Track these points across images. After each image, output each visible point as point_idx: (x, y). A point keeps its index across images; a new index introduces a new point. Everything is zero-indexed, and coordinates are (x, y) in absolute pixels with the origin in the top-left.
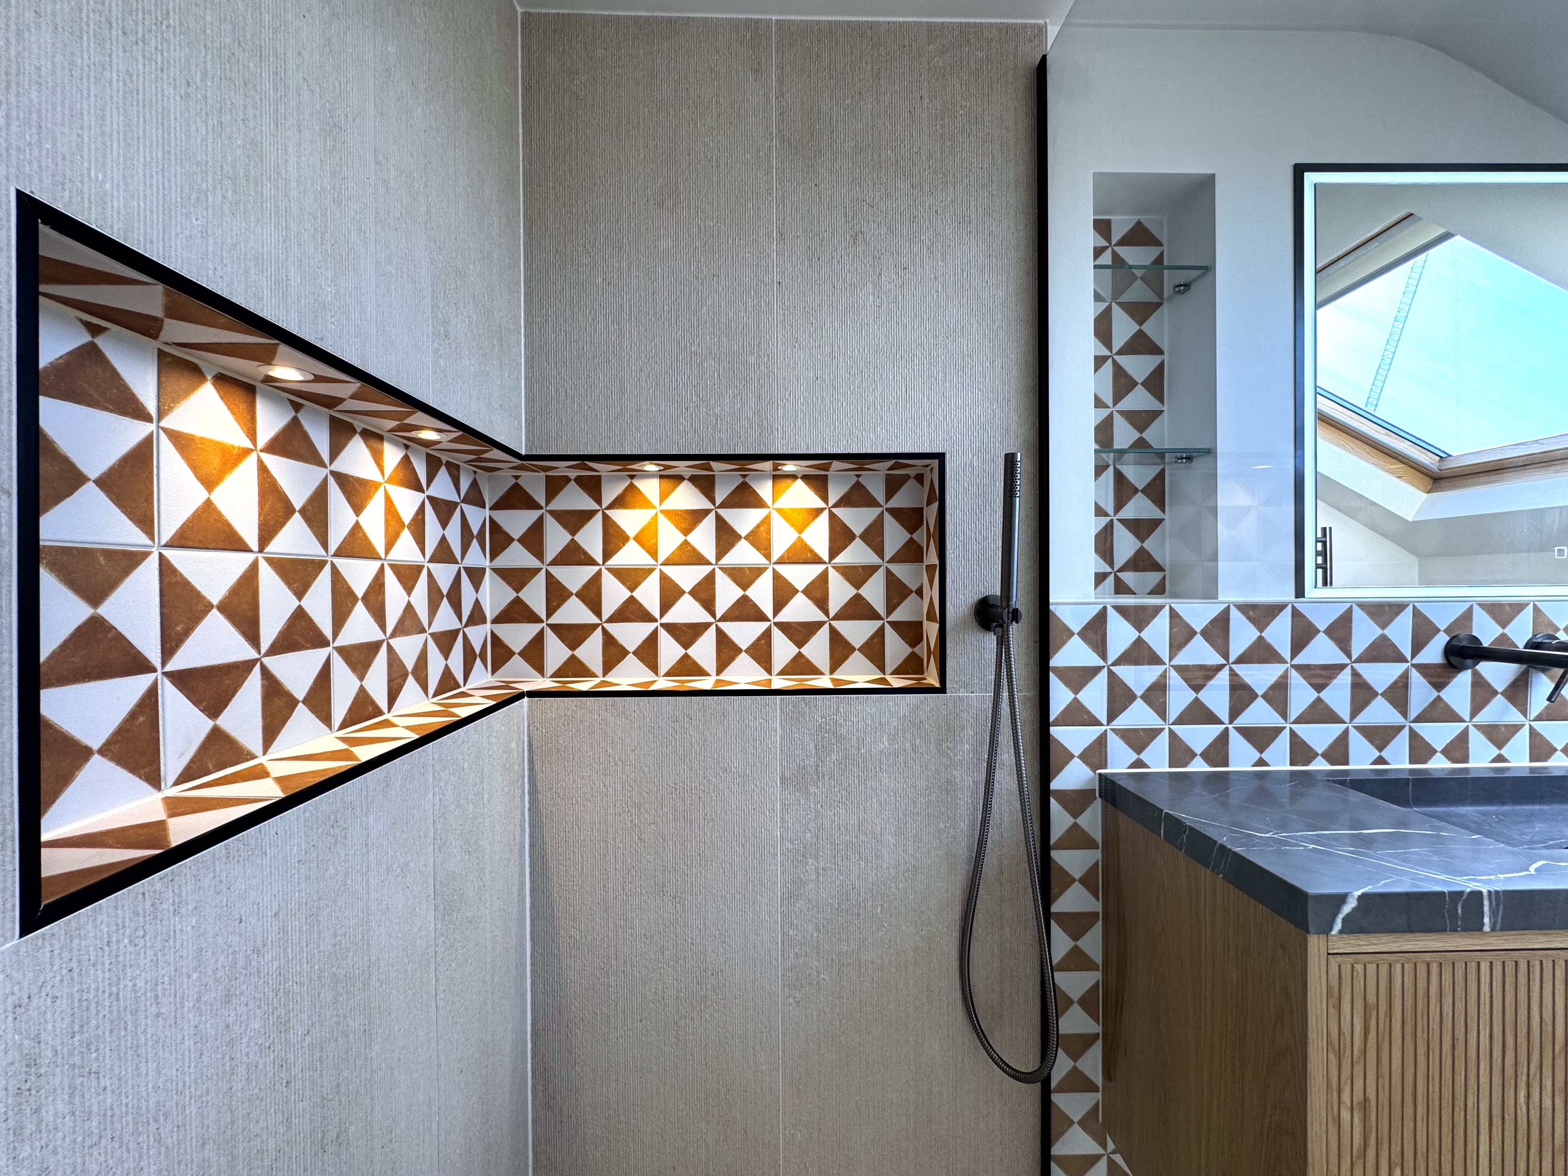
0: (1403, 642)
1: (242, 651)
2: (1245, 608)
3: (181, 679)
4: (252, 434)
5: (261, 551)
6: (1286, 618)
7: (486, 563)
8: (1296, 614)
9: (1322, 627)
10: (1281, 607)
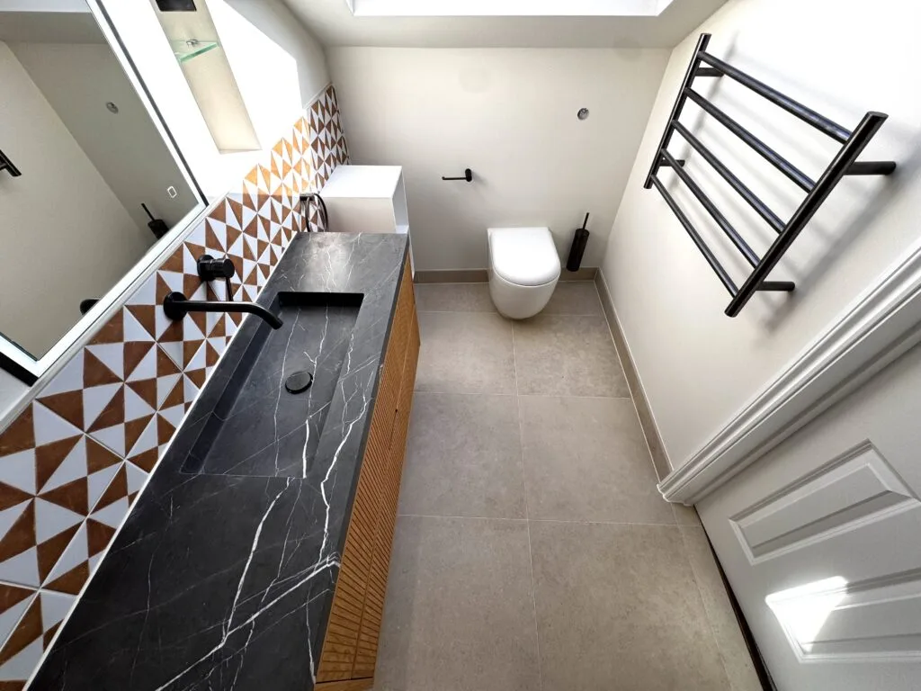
0: (141, 335)
6: (41, 414)
8: (49, 402)
9: (80, 385)
10: (28, 413)
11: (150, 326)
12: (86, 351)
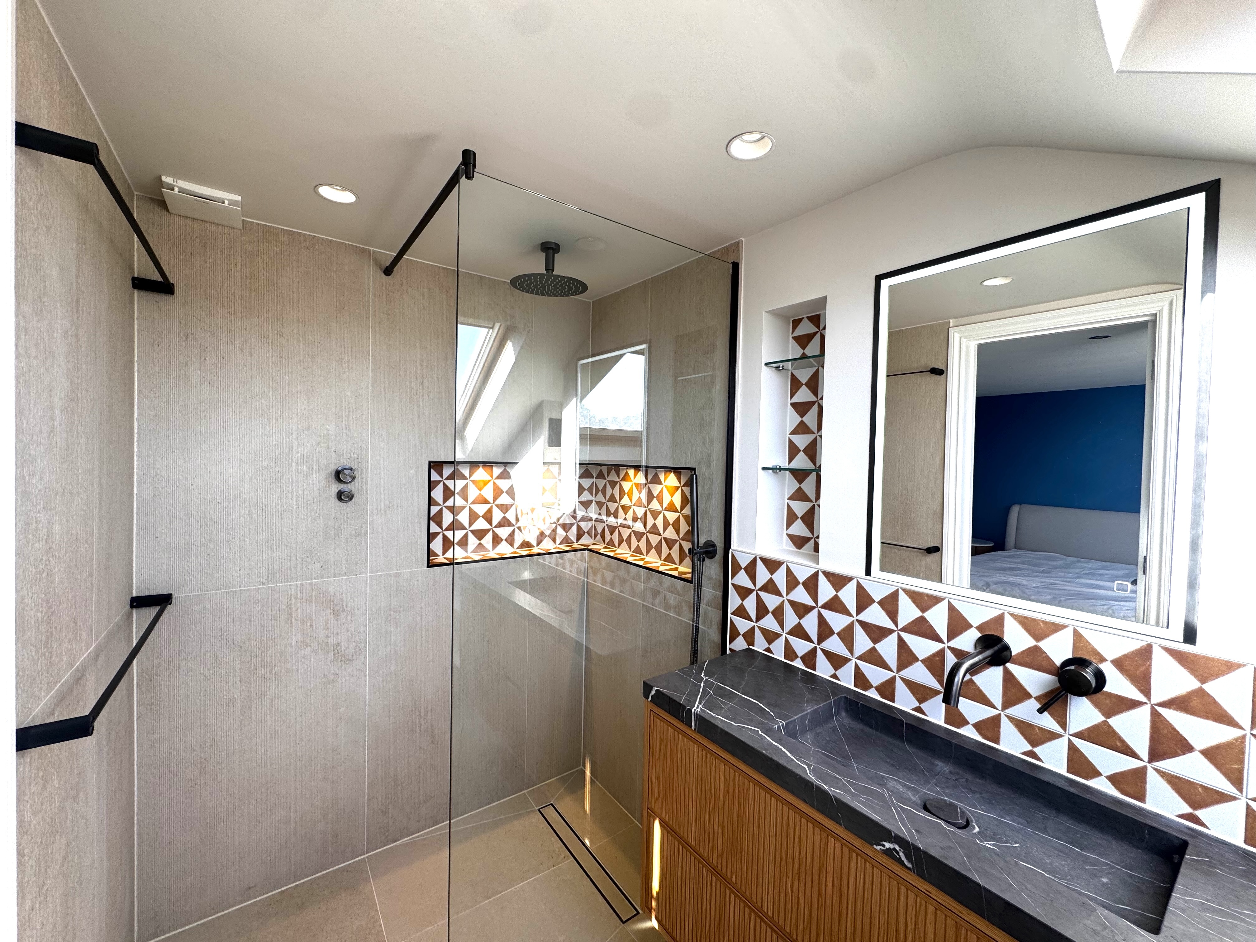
0: (940, 627)
1: (487, 526)
2: (827, 574)
3: (473, 532)
4: (492, 476)
5: (494, 503)
6: (852, 586)
7: (594, 499)
8: (860, 587)
9: (877, 599)
10: (852, 579)
11: (953, 632)
12: (897, 591)
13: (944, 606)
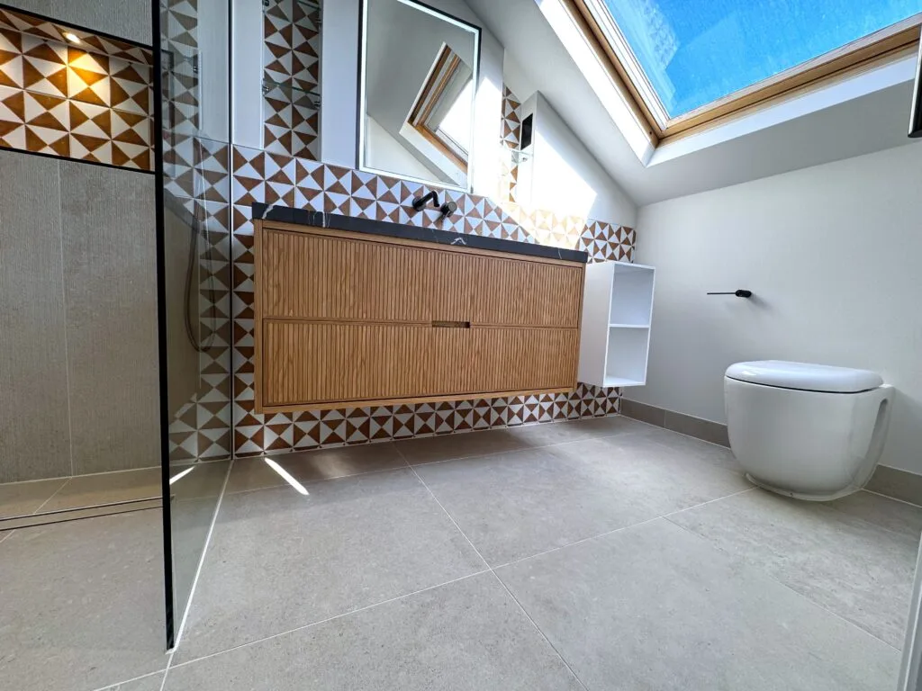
0: (397, 196)
2: (331, 168)
6: (349, 175)
8: (354, 175)
9: (365, 182)
10: (348, 170)
11: (403, 198)
12: (376, 177)
13: (399, 184)
